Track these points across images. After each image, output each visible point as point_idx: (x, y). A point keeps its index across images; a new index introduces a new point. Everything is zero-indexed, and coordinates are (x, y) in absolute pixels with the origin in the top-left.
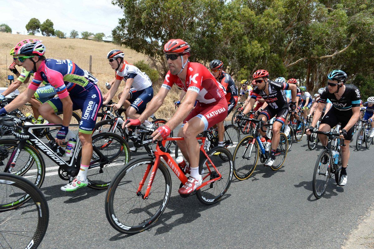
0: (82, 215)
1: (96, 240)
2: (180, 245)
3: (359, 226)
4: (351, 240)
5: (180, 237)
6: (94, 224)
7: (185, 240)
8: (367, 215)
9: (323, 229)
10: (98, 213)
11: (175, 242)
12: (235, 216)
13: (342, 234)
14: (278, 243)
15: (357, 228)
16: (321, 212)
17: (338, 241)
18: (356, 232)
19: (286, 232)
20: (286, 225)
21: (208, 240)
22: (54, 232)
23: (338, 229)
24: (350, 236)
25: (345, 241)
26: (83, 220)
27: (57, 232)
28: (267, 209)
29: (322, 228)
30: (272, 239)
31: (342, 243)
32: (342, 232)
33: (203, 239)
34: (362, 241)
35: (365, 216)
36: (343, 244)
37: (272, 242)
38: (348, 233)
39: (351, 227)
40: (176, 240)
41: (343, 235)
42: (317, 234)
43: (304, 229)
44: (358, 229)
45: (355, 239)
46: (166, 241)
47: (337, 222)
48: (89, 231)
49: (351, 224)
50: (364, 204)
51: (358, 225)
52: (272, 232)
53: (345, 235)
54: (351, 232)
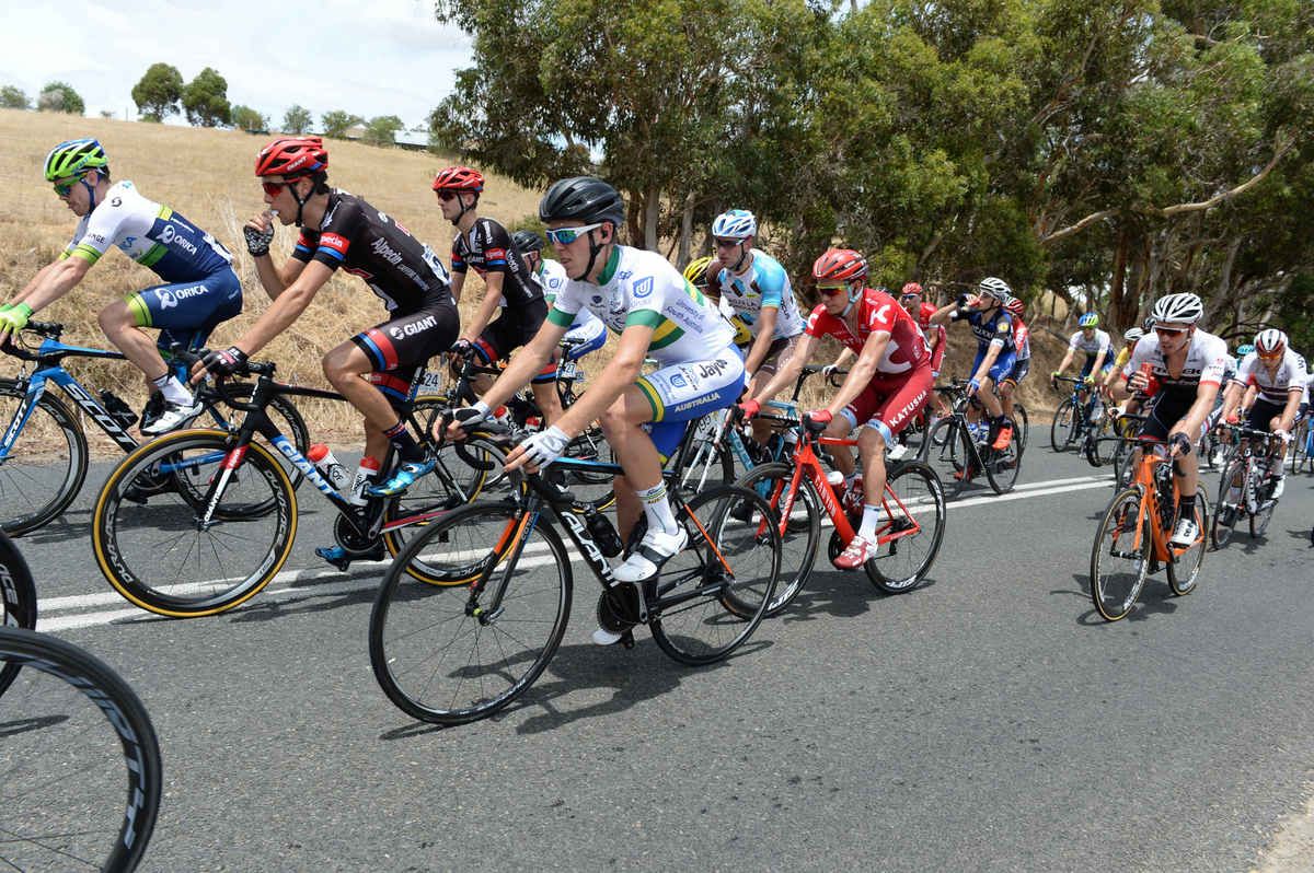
1: (414, 826)
2: (696, 851)
4: (1284, 849)
5: (694, 823)
6: (404, 773)
7: (713, 834)
9: (1183, 810)
12: (880, 756)
13: (1250, 828)
14: (1030, 854)
15: (1301, 811)
16: (1174, 753)
17: (1239, 853)
18: (1299, 823)
19: (1055, 815)
20: (1055, 794)
22: (271, 793)
23: (1236, 813)
24: (1279, 837)
25: (1260, 852)
26: (365, 756)
27: (283, 796)
28: (986, 737)
29: (1179, 808)
30: (1010, 840)
31: (1251, 860)
32: (1249, 822)
33: (773, 832)
36: (1256, 862)
37: (1010, 847)
38: (1272, 825)
39: (1282, 806)
40: (681, 832)
41: (1256, 832)
42: (1166, 828)
43: (1118, 808)
44: (1307, 813)
45: (1296, 849)
46: (649, 834)
47: (1232, 786)
48: (387, 794)
49: (1282, 794)
51: (1305, 800)
52: (1009, 815)
53: (1260, 832)
54: (1284, 825)
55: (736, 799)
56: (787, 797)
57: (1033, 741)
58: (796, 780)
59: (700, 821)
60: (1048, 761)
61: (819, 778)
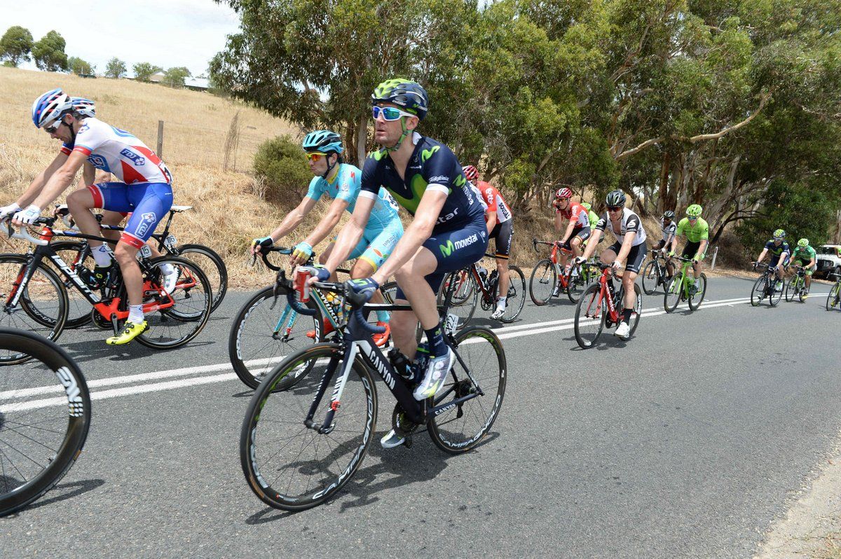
0: (167, 493)
1: (205, 548)
3: (790, 514)
5: (396, 539)
6: (197, 512)
7: (409, 545)
8: (804, 488)
9: (711, 520)
10: (202, 487)
11: (388, 550)
12: (518, 491)
13: (753, 530)
14: (616, 551)
15: (784, 518)
16: (704, 484)
17: (746, 545)
18: (783, 525)
19: (631, 525)
20: (630, 512)
21: (461, 544)
22: (104, 530)
23: (744, 520)
24: (771, 535)
25: (759, 545)
26: (170, 502)
27: (112, 531)
28: (585, 476)
29: (708, 518)
30: (602, 543)
31: (754, 550)
32: (752, 526)
33: (449, 542)
34: (798, 545)
35: (800, 492)
36: (757, 551)
37: (602, 547)
38: (766, 528)
39: (772, 515)
40: (388, 545)
41: (756, 532)
42: (700, 531)
43: (670, 519)
44: (787, 519)
45: (782, 542)
46: (367, 547)
47: (741, 504)
48: (186, 527)
49: (772, 508)
50: (797, 467)
51: (786, 511)
52: (602, 526)
53: (759, 532)
54: (773, 527)
55: (424, 522)
56: (458, 520)
57: (615, 478)
58: (463, 508)
59: (400, 537)
60: (626, 490)
61: (479, 506)
